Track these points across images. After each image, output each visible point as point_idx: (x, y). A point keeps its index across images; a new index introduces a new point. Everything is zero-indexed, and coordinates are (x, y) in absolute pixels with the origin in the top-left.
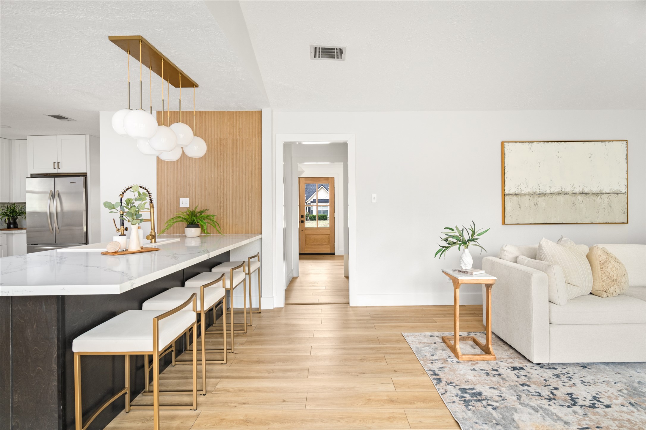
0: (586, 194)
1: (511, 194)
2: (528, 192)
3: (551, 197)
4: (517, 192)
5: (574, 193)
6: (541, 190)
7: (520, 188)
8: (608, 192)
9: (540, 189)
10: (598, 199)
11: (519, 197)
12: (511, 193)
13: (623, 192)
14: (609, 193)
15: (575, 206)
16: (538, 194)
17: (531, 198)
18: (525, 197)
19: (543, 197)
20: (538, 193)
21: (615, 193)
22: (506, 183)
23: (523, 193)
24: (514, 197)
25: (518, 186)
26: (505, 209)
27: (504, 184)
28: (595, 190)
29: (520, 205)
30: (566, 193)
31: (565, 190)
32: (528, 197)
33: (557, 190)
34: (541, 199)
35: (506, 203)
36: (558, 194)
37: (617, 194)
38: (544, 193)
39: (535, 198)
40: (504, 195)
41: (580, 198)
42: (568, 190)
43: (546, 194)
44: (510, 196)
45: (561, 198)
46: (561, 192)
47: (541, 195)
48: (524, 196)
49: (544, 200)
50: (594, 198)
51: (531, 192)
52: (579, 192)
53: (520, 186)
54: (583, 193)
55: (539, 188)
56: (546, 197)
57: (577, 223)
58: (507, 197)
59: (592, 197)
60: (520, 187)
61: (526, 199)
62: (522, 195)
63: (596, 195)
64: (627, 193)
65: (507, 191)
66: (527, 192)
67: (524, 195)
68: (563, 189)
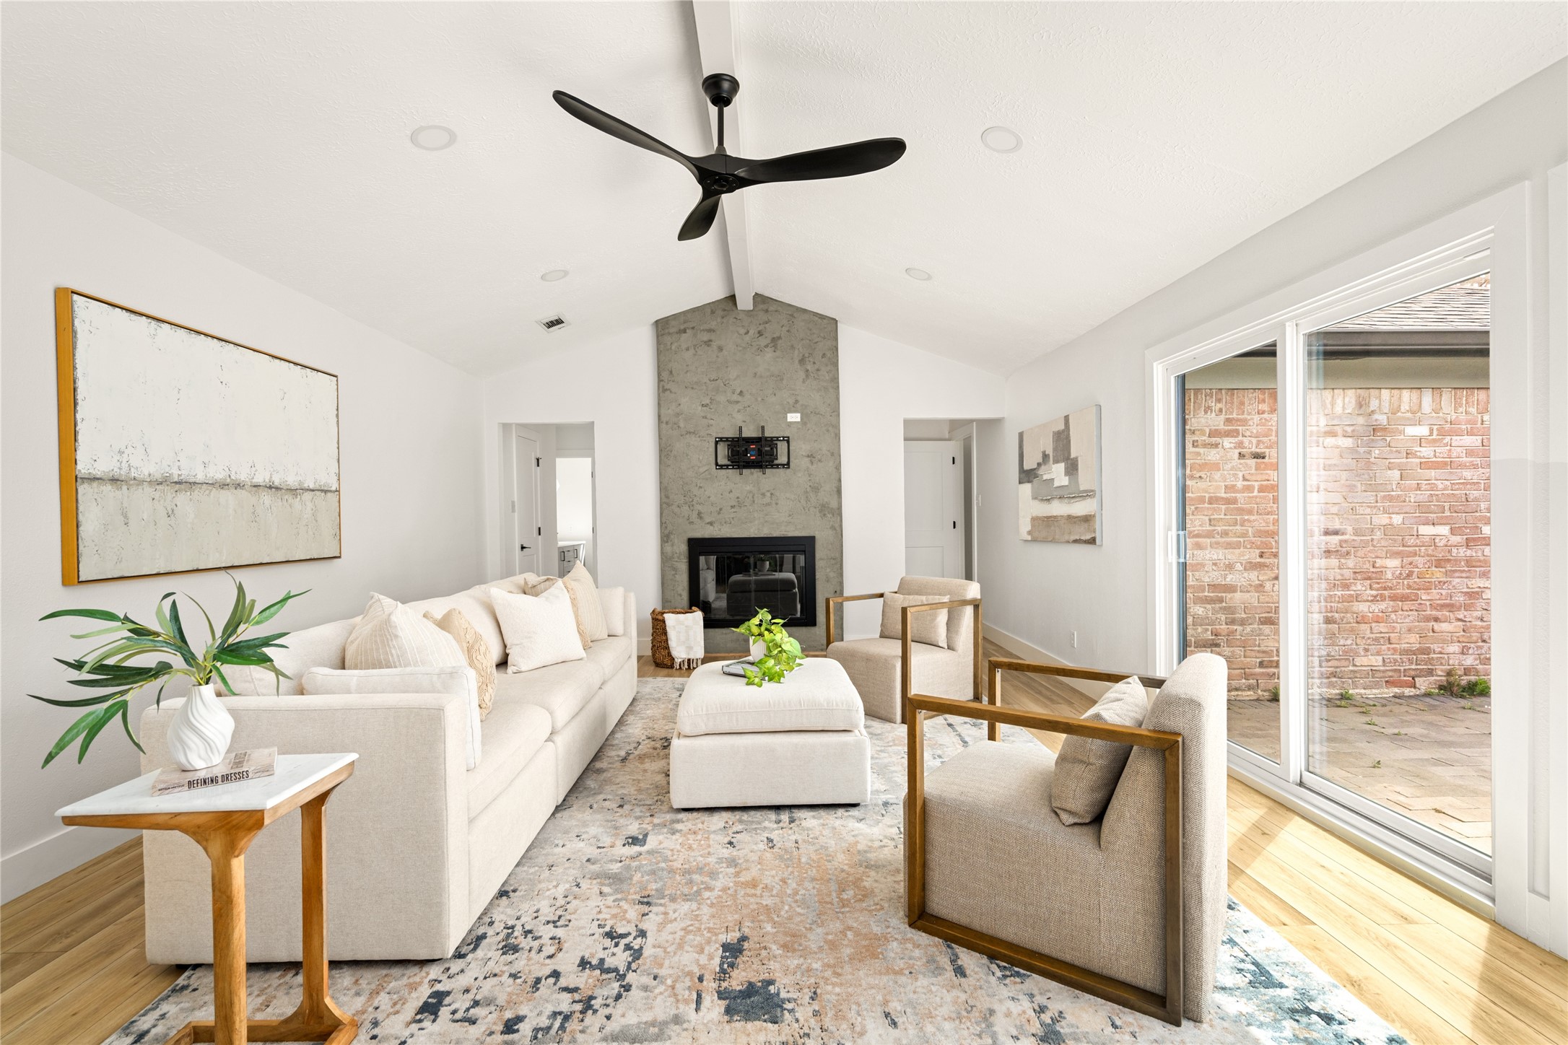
0: (277, 488)
1: (98, 479)
2: (150, 475)
3: (207, 492)
4: (116, 473)
5: (255, 486)
6: (183, 472)
7: (124, 462)
8: (312, 487)
9: (181, 468)
10: (296, 502)
11: (125, 488)
12: (99, 474)
13: (334, 489)
14: (313, 490)
15: (257, 519)
16: (176, 483)
17: (157, 495)
18: (140, 490)
19: (189, 493)
20: (176, 480)
21: (322, 491)
22: (79, 438)
23: (136, 475)
24: (108, 488)
25: (121, 453)
27: (75, 445)
28: (292, 481)
29: (126, 517)
30: (239, 485)
31: (238, 477)
32: (148, 490)
33: (220, 475)
34: (183, 499)
35: (81, 508)
36: (223, 485)
37: (326, 492)
38: (191, 481)
39: (169, 494)
40: (70, 480)
41: (267, 498)
42: (243, 476)
43: (195, 483)
44: (95, 484)
45: (227, 496)
46: (228, 480)
47: (183, 486)
48: (138, 485)
49: (191, 500)
50: (288, 497)
51: (158, 476)
52: (264, 484)
53: (127, 452)
54: (270, 487)
55: (178, 463)
56: (196, 492)
58: (86, 485)
59: (286, 497)
60: (125, 456)
61: (141, 500)
62: (132, 482)
63: (293, 491)
64: (339, 491)
65: (84, 465)
66: (147, 474)
67: (139, 482)
68: (233, 473)
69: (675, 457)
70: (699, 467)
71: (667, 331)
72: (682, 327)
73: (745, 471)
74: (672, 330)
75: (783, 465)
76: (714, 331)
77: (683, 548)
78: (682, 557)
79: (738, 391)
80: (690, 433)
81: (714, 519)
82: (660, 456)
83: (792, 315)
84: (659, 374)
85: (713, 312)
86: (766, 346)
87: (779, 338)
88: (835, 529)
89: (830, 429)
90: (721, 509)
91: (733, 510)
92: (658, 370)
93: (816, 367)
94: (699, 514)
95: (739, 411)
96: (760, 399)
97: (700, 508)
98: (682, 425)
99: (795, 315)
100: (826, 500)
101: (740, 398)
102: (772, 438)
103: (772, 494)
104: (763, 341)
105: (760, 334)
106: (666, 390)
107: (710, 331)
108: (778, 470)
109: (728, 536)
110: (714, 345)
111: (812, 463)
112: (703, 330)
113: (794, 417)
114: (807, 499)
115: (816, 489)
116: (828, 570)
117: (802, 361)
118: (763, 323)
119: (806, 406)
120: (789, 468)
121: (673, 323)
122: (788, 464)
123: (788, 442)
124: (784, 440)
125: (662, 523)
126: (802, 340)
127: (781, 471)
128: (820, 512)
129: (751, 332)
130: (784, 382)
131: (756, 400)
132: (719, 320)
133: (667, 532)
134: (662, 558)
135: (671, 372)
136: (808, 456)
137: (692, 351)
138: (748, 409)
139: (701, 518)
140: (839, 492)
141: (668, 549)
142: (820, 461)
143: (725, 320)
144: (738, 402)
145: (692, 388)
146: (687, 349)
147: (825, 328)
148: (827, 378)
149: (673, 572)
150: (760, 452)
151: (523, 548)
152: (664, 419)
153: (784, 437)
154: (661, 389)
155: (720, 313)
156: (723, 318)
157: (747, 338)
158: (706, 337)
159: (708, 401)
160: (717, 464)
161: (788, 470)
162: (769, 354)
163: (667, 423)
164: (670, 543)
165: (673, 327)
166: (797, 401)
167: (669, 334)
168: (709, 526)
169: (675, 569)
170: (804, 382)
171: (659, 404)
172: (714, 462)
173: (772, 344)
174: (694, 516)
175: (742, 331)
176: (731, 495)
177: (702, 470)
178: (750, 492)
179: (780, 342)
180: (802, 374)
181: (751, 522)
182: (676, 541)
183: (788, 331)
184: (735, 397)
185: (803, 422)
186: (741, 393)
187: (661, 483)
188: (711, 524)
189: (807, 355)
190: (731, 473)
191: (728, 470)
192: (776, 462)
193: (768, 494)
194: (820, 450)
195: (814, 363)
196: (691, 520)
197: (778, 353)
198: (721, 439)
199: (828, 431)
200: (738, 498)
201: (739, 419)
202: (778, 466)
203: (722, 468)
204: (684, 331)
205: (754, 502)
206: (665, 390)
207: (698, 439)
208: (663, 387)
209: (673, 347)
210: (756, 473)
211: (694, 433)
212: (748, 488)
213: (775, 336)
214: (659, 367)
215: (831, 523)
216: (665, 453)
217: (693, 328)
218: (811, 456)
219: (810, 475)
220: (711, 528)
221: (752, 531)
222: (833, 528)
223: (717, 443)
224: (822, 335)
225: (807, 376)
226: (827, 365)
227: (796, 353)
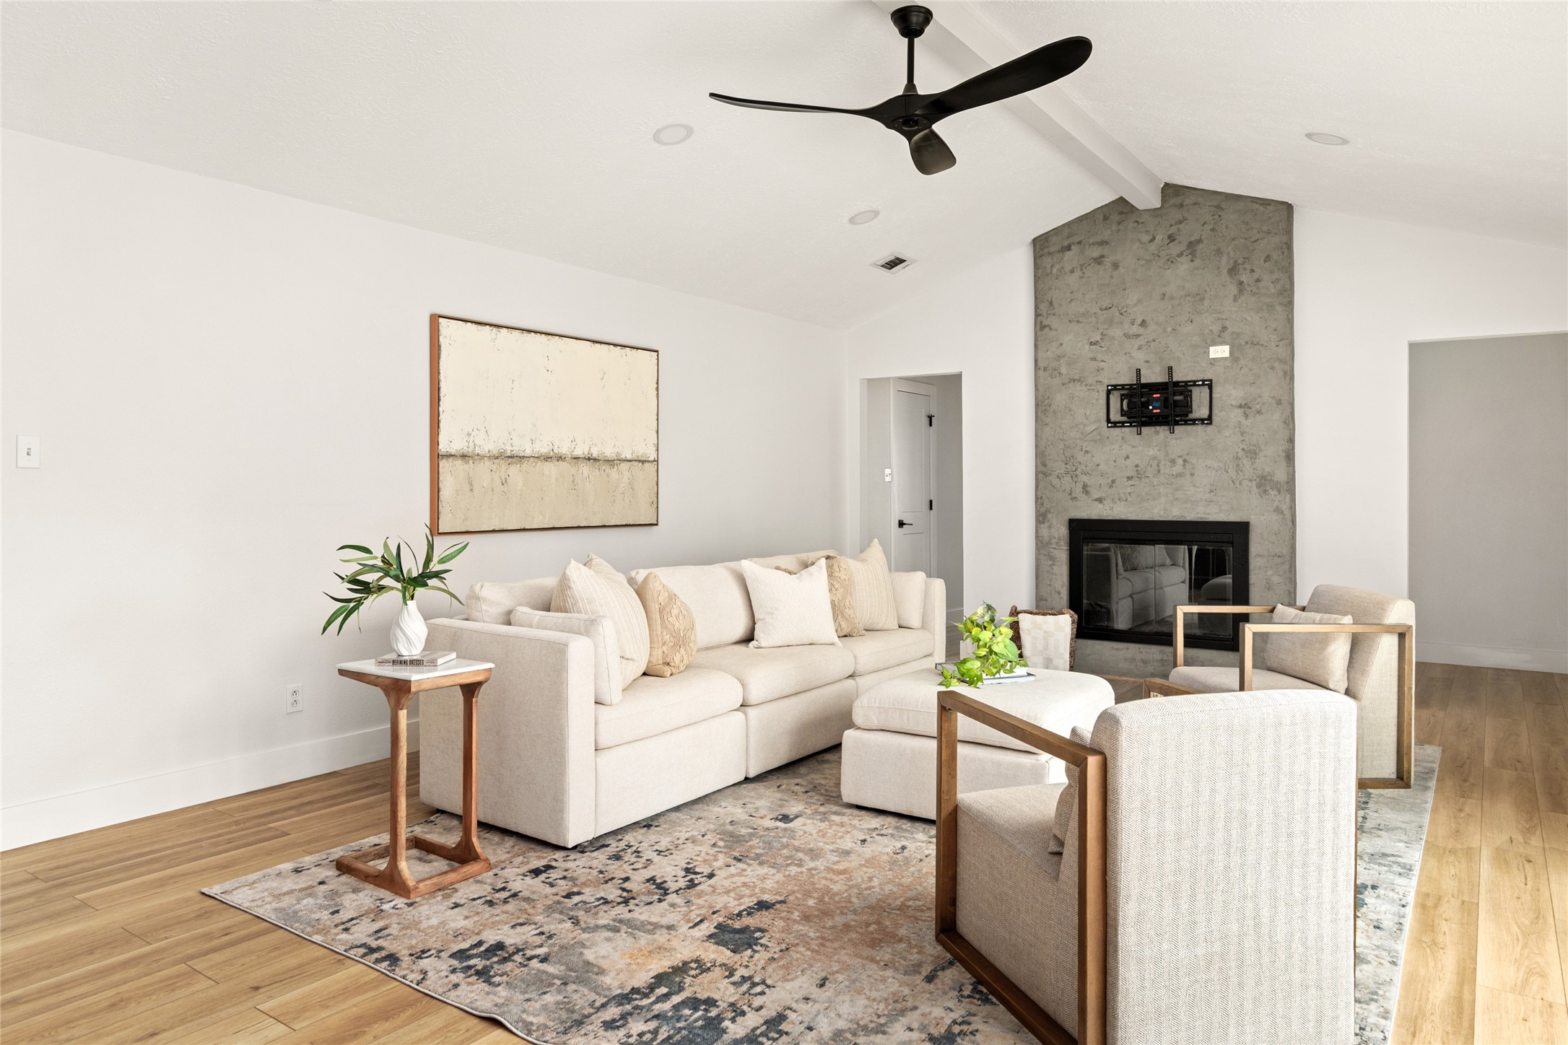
0: (595, 460)
1: (452, 456)
2: (489, 451)
3: (534, 464)
4: (465, 451)
5: (575, 458)
6: (515, 448)
7: (471, 442)
8: (628, 458)
9: (514, 444)
10: (613, 473)
11: (471, 462)
12: (453, 452)
13: (652, 459)
14: (630, 461)
15: (576, 487)
16: (509, 457)
17: (494, 467)
18: (482, 464)
19: (519, 466)
20: (509, 454)
21: (639, 461)
22: (441, 425)
23: (479, 452)
24: (459, 462)
25: (469, 435)
26: (440, 493)
27: (438, 427)
28: (609, 452)
29: (471, 485)
30: (561, 457)
31: (560, 451)
32: (488, 463)
33: (544, 449)
34: (514, 470)
35: (441, 478)
36: (547, 458)
37: (643, 462)
38: (520, 455)
39: (503, 466)
40: (436, 457)
41: (585, 469)
42: (564, 450)
43: (524, 457)
44: (451, 459)
45: (551, 468)
46: (552, 454)
47: (514, 460)
48: (480, 459)
49: (520, 471)
50: (606, 467)
51: (495, 452)
52: (583, 456)
53: (473, 434)
54: (589, 459)
55: (511, 441)
56: (525, 464)
57: (579, 527)
58: (444, 461)
59: (604, 467)
60: (472, 437)
61: (483, 468)
62: (476, 457)
63: (610, 462)
64: (657, 461)
65: (443, 447)
66: (487, 450)
67: (481, 457)
68: (556, 447)
69: (1055, 412)
70: (1085, 425)
71: (1046, 250)
72: (1066, 243)
73: (1145, 430)
74: (1052, 250)
75: (1202, 420)
76: (1107, 243)
77: (1063, 531)
78: (1062, 543)
79: (1139, 321)
80: (1074, 380)
81: (1103, 495)
82: (1036, 412)
84: (1036, 307)
85: (1106, 218)
86: (1180, 255)
87: (1199, 241)
88: (1282, 513)
89: (1276, 364)
90: (1113, 481)
91: (1130, 483)
92: (1036, 301)
93: (1255, 276)
94: (1085, 487)
95: (1140, 348)
96: (1169, 330)
97: (1085, 479)
98: (1063, 370)
99: (1223, 205)
100: (1268, 469)
101: (1141, 330)
102: (1186, 382)
103: (1185, 461)
104: (1175, 249)
105: (1171, 238)
106: (1045, 326)
107: (1103, 243)
108: (1194, 427)
109: (1123, 517)
110: (1108, 262)
111: (1246, 416)
112: (1093, 244)
113: (1220, 351)
114: (1239, 469)
115: (1252, 454)
116: (1270, 573)
117: (1233, 271)
118: (1177, 223)
119: (1238, 335)
120: (1211, 423)
121: (1054, 239)
122: (1210, 418)
123: (1210, 387)
124: (1203, 384)
125: (1037, 498)
126: (1233, 240)
127: (1199, 429)
128: (1258, 487)
129: (1159, 238)
130: (1206, 303)
131: (1165, 330)
132: (1114, 227)
133: (1043, 510)
134: (1037, 544)
135: (1051, 303)
136: (1240, 406)
137: (1078, 273)
138: (1152, 344)
139: (1087, 492)
140: (1290, 457)
141: (1045, 532)
142: (1259, 412)
143: (1121, 227)
144: (1138, 336)
145: (1078, 322)
146: (1072, 271)
147: (1270, 218)
148: (1273, 291)
149: (1050, 563)
150: (1165, 403)
151: (901, 524)
152: (1042, 365)
153: (1203, 381)
154: (1038, 327)
155: (1115, 217)
156: (1119, 223)
157: (1153, 247)
158: (1095, 252)
159: (1098, 338)
160: (1108, 421)
161: (1209, 428)
162: (1184, 266)
163: (1045, 369)
164: (1046, 525)
165: (1054, 244)
166: (1224, 329)
167: (1050, 254)
168: (1097, 503)
169: (1052, 558)
170: (1235, 299)
171: (1035, 345)
172: (1105, 418)
173: (1188, 252)
174: (1078, 491)
175: (1146, 238)
176: (1128, 462)
177: (1089, 429)
178: (1154, 458)
179: (1200, 246)
180: (1233, 289)
181: (1154, 499)
182: (1054, 522)
183: (1213, 230)
184: (1135, 329)
185: (1234, 357)
186: (1143, 323)
187: (1036, 446)
188: (1100, 500)
189: (1240, 261)
190: (1128, 432)
191: (1123, 429)
192: (1191, 416)
193: (1180, 461)
194: (1260, 396)
195: (1252, 271)
196: (1074, 496)
197: (1197, 262)
198: (1115, 387)
199: (1272, 368)
200: (1137, 466)
201: (1139, 359)
202: (1194, 421)
203: (1115, 426)
204: (1069, 248)
205: (1159, 471)
206: (1043, 327)
207: (1084, 388)
208: (1041, 323)
209: (1054, 271)
210: (1163, 431)
211: (1079, 380)
212: (1151, 453)
213: (1193, 239)
214: (1036, 298)
215: (1276, 503)
216: (1042, 407)
217: (1080, 243)
218: (1244, 406)
219: (1242, 434)
220: (1101, 506)
221: (1156, 511)
222: (1278, 511)
223: (1109, 392)
224: (1265, 229)
225: (1241, 291)
226: (1272, 272)
227: (1224, 259)
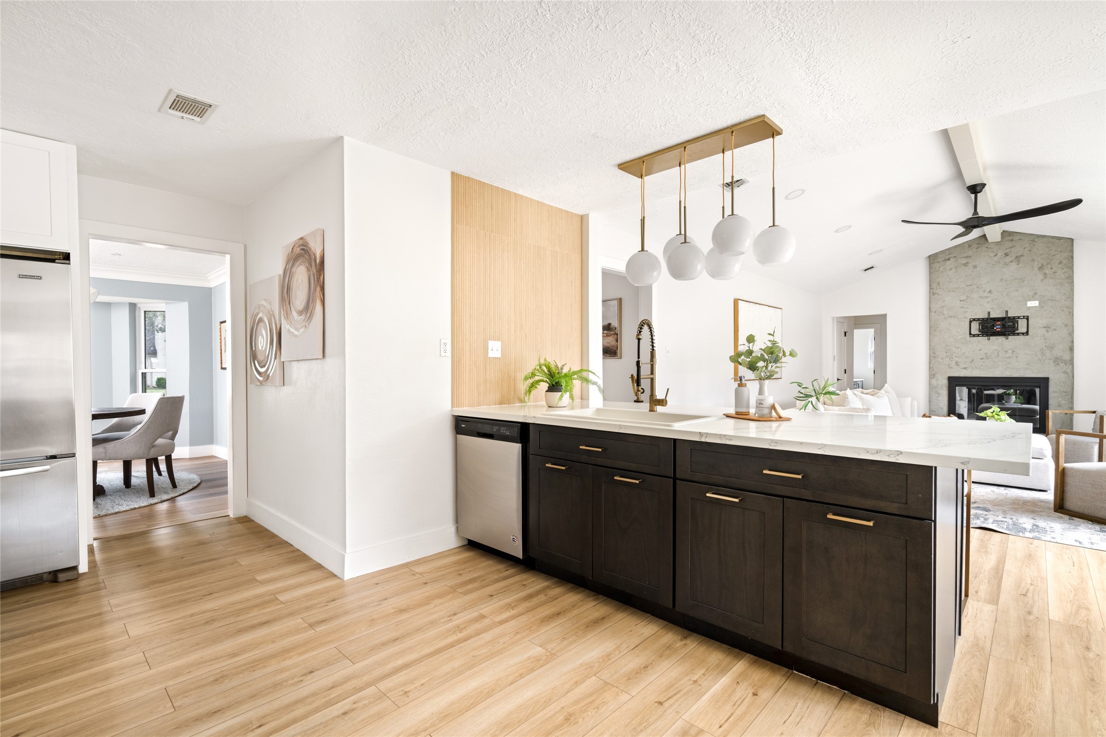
69: (940, 331)
70: (957, 336)
71: (936, 261)
72: (947, 257)
73: (992, 338)
74: (939, 260)
75: (1023, 334)
76: (970, 257)
77: (944, 383)
78: (944, 387)
79: (988, 291)
80: (951, 317)
81: (967, 366)
82: (930, 331)
83: (1033, 241)
84: (930, 285)
85: (970, 246)
86: (1012, 261)
87: (1022, 256)
88: (1067, 373)
89: (1065, 309)
90: (973, 360)
91: (982, 361)
92: (930, 283)
93: (1053, 271)
94: (957, 363)
95: (988, 302)
96: (1005, 294)
97: (958, 359)
98: (945, 312)
100: (1059, 354)
101: (989, 295)
102: (1014, 317)
103: (1013, 351)
104: (1008, 259)
105: (1006, 255)
106: (935, 293)
107: (967, 257)
108: (1018, 336)
109: (978, 376)
110: (970, 265)
111: (1048, 332)
112: (962, 257)
113: (1034, 304)
114: (1043, 354)
115: (1051, 348)
116: (1060, 399)
117: (1041, 268)
118: (1009, 248)
119: (1043, 296)
120: (1028, 335)
121: (940, 256)
122: (1027, 333)
123: (1028, 319)
124: (1024, 318)
125: (930, 368)
126: (1041, 255)
127: (1021, 337)
128: (1054, 362)
129: (999, 254)
130: (1026, 282)
131: (1002, 295)
132: (974, 250)
133: (933, 373)
134: (929, 388)
135: (939, 283)
136: (1044, 327)
137: (954, 270)
138: (995, 301)
139: (958, 365)
140: (1072, 349)
141: (934, 382)
142: (1055, 330)
143: (978, 250)
144: (987, 297)
145: (954, 291)
146: (951, 269)
147: (1062, 245)
148: (1063, 277)
149: (937, 395)
150: (1004, 326)
152: (933, 310)
153: (1024, 316)
154: (931, 294)
155: (976, 246)
156: (977, 248)
157: (996, 258)
158: (964, 261)
159: (965, 298)
160: (970, 334)
161: (1027, 336)
162: (1014, 266)
163: (935, 312)
164: (935, 379)
165: (940, 258)
166: (1036, 294)
167: (938, 262)
168: (963, 370)
170: (1042, 281)
171: (930, 302)
172: (969, 333)
173: (1016, 260)
174: (953, 364)
175: (992, 255)
176: (981, 352)
177: (960, 337)
178: (996, 350)
179: (1022, 258)
180: (1041, 276)
181: (996, 368)
182: (940, 378)
183: (1030, 251)
184: (986, 294)
185: (1041, 306)
186: (990, 292)
187: (929, 345)
188: (965, 368)
189: (1045, 264)
190: (983, 340)
191: (979, 338)
192: (1017, 332)
193: (1011, 351)
194: (1055, 323)
195: (1052, 268)
196: (951, 366)
197: (1021, 265)
198: (974, 320)
199: (1062, 311)
200: (986, 353)
201: (988, 307)
202: (1018, 334)
203: (974, 336)
204: (949, 259)
205: (998, 356)
206: (934, 294)
207: (957, 320)
208: (933, 292)
209: (941, 269)
210: (1001, 339)
211: (954, 317)
212: (994, 348)
213: (1018, 255)
214: (930, 281)
215: (1064, 369)
216: (933, 328)
217: (955, 257)
218: (1047, 328)
219: (1045, 339)
220: (966, 371)
221: (996, 373)
222: (1065, 372)
223: (971, 322)
224: (1059, 250)
225: (1045, 277)
226: (1063, 269)
227: (1036, 263)
